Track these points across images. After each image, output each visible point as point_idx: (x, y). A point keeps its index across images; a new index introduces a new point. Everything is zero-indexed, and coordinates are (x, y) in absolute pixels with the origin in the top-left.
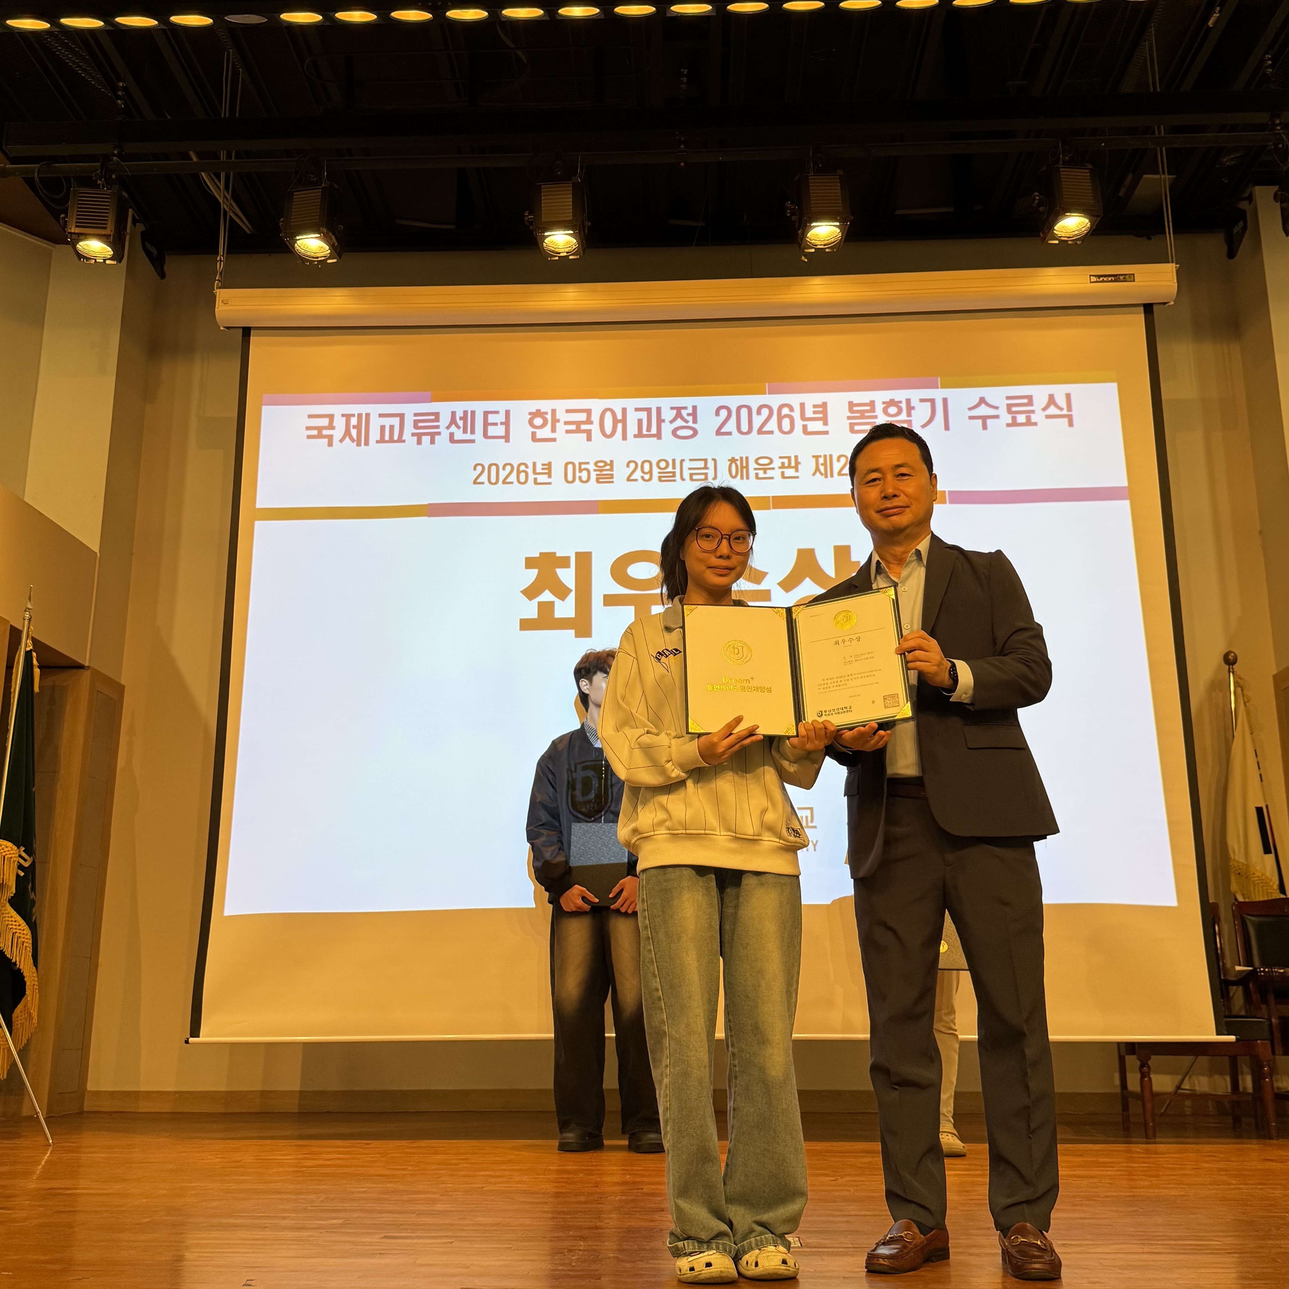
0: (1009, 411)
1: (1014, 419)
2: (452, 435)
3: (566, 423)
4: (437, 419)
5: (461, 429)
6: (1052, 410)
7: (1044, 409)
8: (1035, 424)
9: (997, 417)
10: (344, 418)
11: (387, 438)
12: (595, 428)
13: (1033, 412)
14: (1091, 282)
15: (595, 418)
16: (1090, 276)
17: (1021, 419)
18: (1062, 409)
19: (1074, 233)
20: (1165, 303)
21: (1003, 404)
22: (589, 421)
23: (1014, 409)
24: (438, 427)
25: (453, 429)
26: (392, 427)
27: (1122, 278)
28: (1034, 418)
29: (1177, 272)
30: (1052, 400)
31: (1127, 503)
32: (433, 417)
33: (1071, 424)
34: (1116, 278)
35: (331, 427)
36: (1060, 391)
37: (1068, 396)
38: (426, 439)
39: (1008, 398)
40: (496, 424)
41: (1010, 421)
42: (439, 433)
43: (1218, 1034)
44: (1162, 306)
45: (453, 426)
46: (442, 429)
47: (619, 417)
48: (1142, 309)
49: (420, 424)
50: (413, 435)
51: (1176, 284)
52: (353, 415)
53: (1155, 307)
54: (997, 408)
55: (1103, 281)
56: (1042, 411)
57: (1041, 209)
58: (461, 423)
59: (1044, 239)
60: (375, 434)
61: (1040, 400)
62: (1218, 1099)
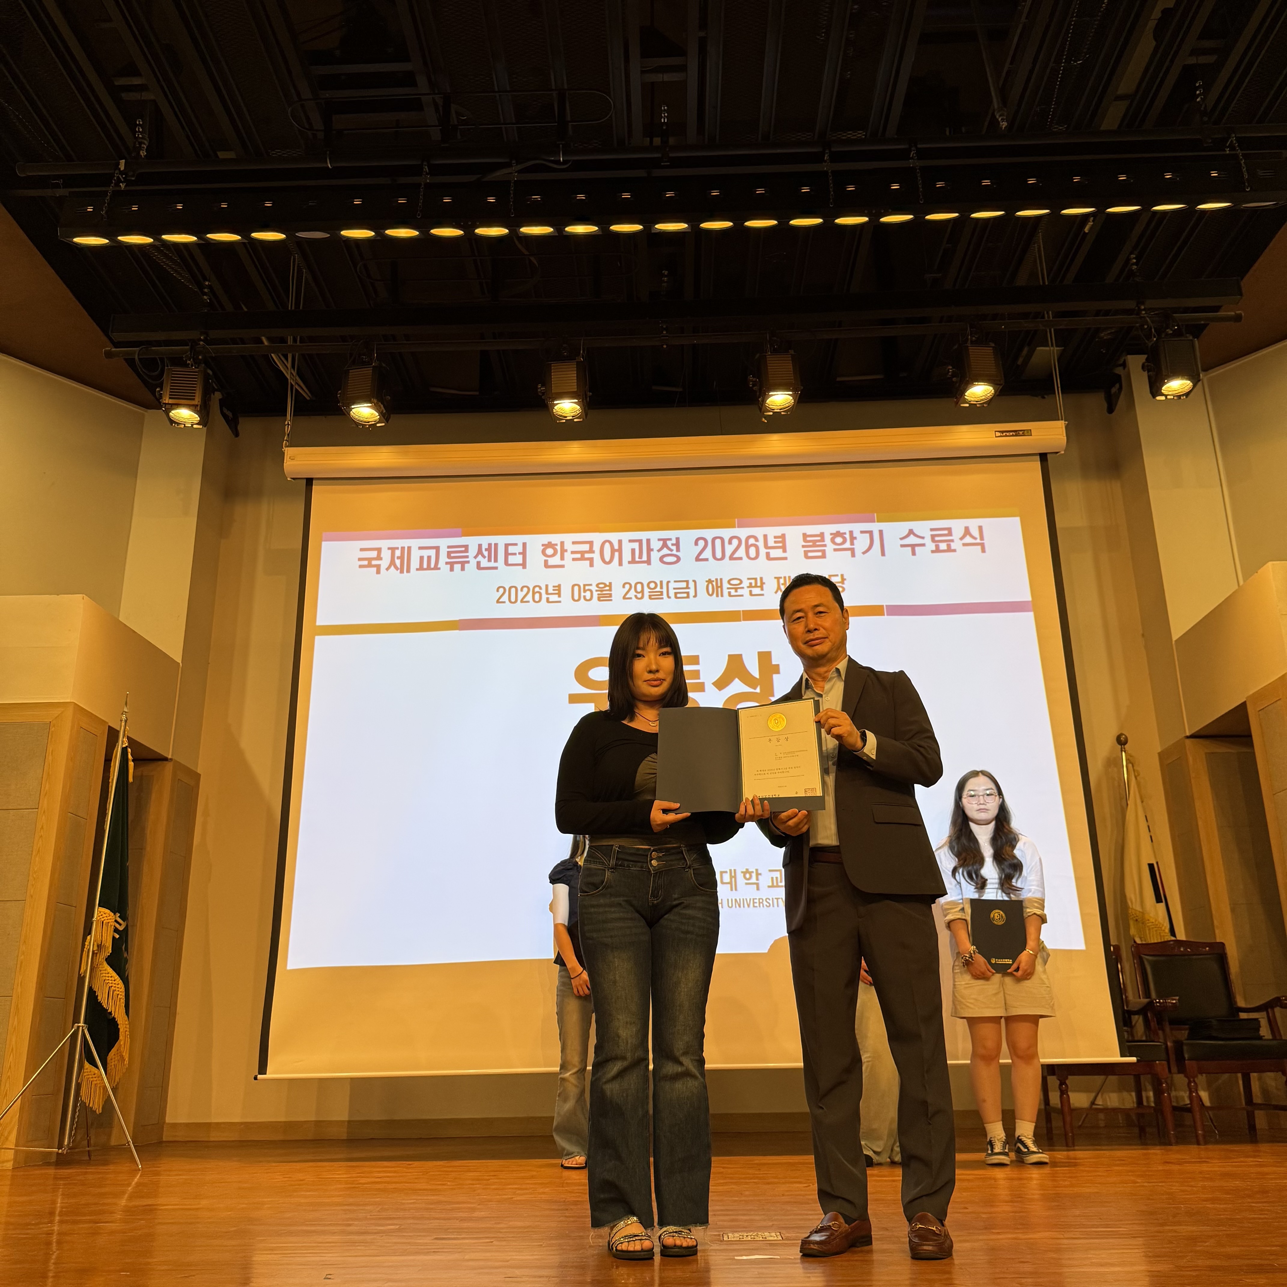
0: (933, 540)
1: (937, 547)
2: (478, 563)
3: (573, 552)
4: (466, 550)
5: (487, 558)
6: (968, 540)
7: (961, 539)
8: (954, 551)
9: (923, 545)
10: (390, 551)
11: (425, 566)
12: (596, 556)
13: (952, 541)
14: (996, 437)
15: (597, 548)
16: (996, 431)
17: (943, 546)
18: (975, 539)
19: (981, 398)
20: (1057, 453)
21: (928, 534)
22: (591, 551)
23: (937, 539)
24: (467, 557)
25: (480, 558)
26: (429, 558)
27: (1021, 433)
28: (953, 546)
29: (1067, 427)
30: (967, 531)
31: (1031, 614)
32: (463, 549)
33: (983, 550)
34: (1016, 433)
35: (379, 558)
36: (973, 524)
37: (980, 528)
38: (457, 567)
39: (932, 530)
40: (515, 554)
41: (934, 548)
42: (468, 562)
43: (1122, 1056)
44: (1054, 455)
45: (480, 556)
46: (471, 559)
47: (616, 547)
48: (1038, 458)
49: (452, 555)
50: (447, 563)
51: (1065, 438)
52: (397, 548)
53: (1049, 456)
54: (923, 538)
55: (1006, 436)
56: (959, 540)
57: (954, 379)
58: (486, 553)
59: (957, 403)
60: (415, 564)
61: (958, 532)
62: (1126, 1112)
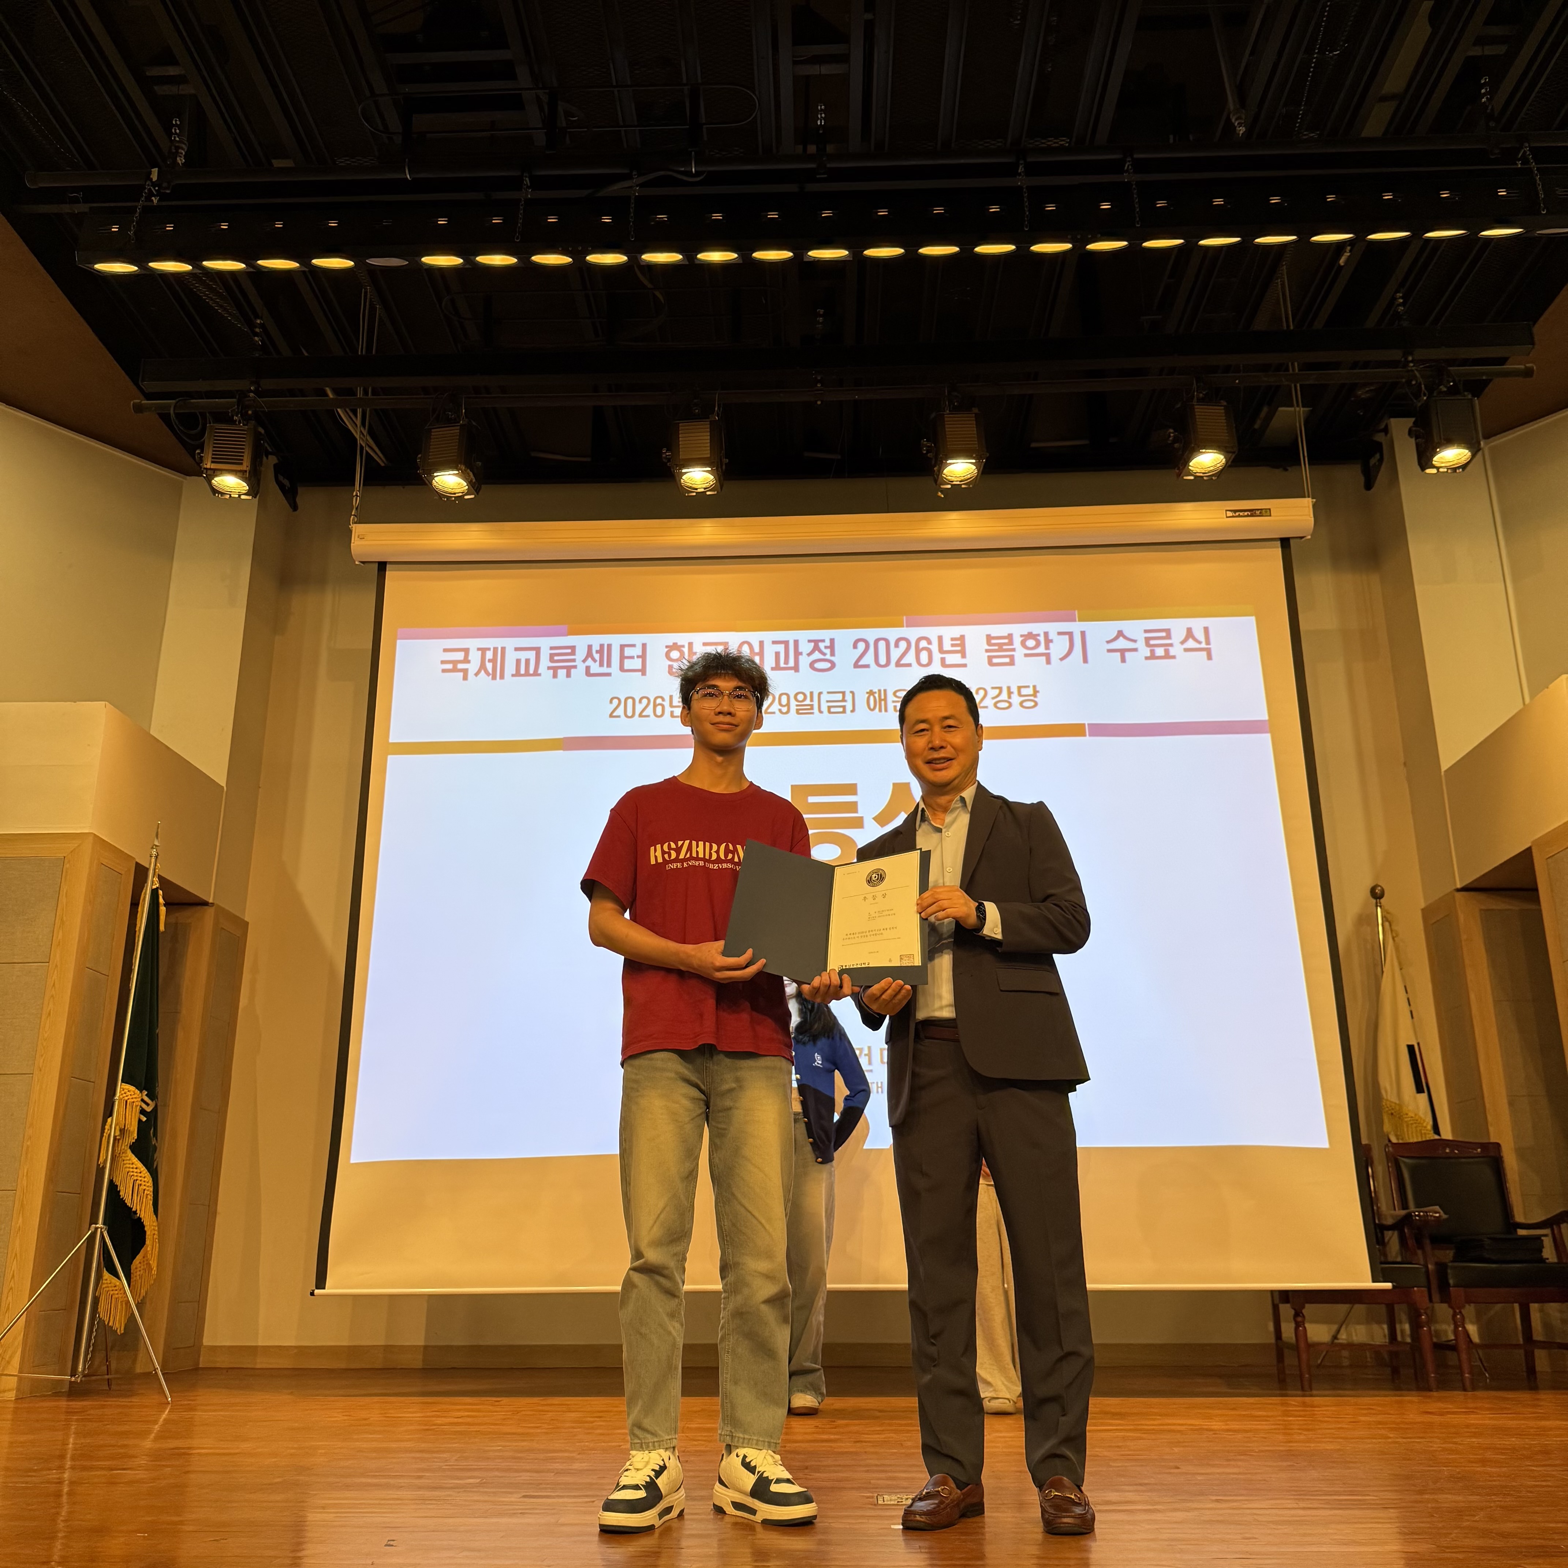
0: (1148, 644)
1: (1152, 652)
2: (588, 668)
4: (573, 653)
5: (598, 663)
6: (1191, 644)
7: (1182, 643)
8: (1174, 657)
9: (1135, 650)
10: (480, 652)
11: (523, 671)
13: (1171, 645)
14: (1227, 517)
16: (1226, 511)
17: (1160, 652)
18: (1200, 643)
19: (1209, 469)
20: (1302, 538)
21: (1141, 637)
23: (1152, 642)
24: (574, 660)
25: (589, 662)
26: (527, 661)
27: (1258, 513)
28: (1172, 651)
29: (1314, 506)
30: (1190, 634)
31: (1268, 736)
32: (569, 651)
33: (1210, 657)
34: (1252, 513)
35: (466, 660)
36: (1197, 624)
37: (1206, 630)
38: (562, 673)
39: (1146, 631)
40: (632, 657)
41: (1149, 654)
42: (575, 667)
43: (1374, 1281)
44: (1298, 540)
45: (590, 659)
46: (578, 663)
47: (757, 650)
48: (1279, 543)
49: (556, 658)
50: (549, 668)
51: (1313, 519)
52: (489, 649)
53: (1292, 541)
54: (1135, 641)
55: (1239, 516)
56: (1180, 645)
57: (1176, 445)
58: (597, 657)
59: (1179, 475)
60: (510, 668)
61: (1178, 634)
62: (1376, 1350)
